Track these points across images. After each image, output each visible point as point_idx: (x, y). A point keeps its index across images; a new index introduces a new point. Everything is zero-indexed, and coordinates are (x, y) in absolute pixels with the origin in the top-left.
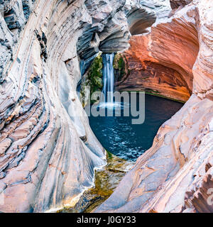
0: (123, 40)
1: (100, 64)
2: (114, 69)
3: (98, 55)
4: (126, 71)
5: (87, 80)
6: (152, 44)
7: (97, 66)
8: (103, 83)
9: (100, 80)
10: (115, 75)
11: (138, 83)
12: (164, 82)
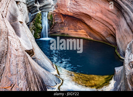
0: (51, 9)
1: (40, 17)
2: (48, 20)
3: (39, 12)
4: (53, 23)
5: (33, 26)
6: (70, 3)
7: (39, 18)
8: (42, 27)
9: (40, 25)
10: (49, 23)
11: (58, 30)
12: (71, 29)
